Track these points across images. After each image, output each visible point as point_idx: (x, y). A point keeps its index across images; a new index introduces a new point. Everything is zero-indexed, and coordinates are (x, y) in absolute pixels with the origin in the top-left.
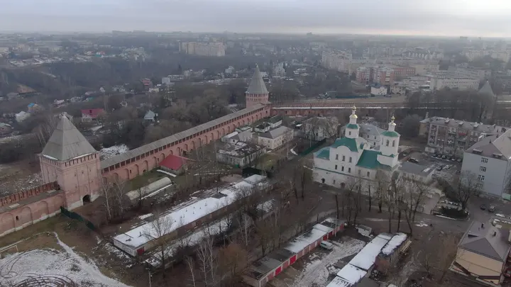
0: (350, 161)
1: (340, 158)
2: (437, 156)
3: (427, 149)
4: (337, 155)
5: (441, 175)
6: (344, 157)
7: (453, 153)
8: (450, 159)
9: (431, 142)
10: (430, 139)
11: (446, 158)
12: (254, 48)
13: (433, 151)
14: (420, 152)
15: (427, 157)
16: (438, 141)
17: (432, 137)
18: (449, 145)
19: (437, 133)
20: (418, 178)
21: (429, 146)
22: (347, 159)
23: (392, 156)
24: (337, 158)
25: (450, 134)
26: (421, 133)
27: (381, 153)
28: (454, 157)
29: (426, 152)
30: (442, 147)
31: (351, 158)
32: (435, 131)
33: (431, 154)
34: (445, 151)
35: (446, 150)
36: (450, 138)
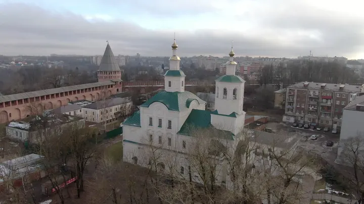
0: (170, 127)
1: (156, 123)
2: (297, 126)
3: (285, 118)
4: (151, 119)
5: (308, 146)
6: (160, 121)
7: (317, 121)
8: (315, 128)
9: (288, 110)
10: (287, 106)
11: (309, 127)
12: (149, 62)
13: (292, 120)
14: (278, 122)
15: (286, 127)
16: (297, 108)
17: (290, 103)
18: (311, 112)
19: (295, 99)
20: (277, 151)
21: (287, 115)
22: (165, 124)
23: (233, 115)
24: (151, 124)
25: (311, 99)
26: (277, 105)
27: (216, 113)
28: (318, 126)
29: (285, 123)
30: (302, 115)
31: (170, 122)
32: (293, 96)
33: (290, 124)
34: (306, 120)
35: (308, 118)
36: (312, 103)
